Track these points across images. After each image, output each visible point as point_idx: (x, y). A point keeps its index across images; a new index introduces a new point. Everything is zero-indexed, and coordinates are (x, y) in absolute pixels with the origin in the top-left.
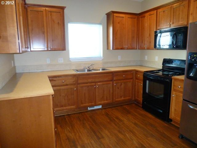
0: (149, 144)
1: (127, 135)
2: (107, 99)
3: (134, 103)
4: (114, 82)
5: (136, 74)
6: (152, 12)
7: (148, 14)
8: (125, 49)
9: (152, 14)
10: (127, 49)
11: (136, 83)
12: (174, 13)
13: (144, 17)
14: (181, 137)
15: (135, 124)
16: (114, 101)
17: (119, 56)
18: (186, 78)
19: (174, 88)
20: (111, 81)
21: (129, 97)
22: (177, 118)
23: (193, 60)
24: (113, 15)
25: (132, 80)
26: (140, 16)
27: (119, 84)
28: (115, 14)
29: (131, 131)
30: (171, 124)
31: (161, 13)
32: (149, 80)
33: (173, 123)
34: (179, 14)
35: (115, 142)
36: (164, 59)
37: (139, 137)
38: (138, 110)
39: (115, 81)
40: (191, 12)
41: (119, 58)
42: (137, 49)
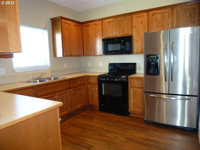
0: (132, 136)
1: (109, 135)
2: (66, 109)
3: (87, 109)
4: (72, 90)
5: (88, 79)
6: (97, 22)
7: (93, 23)
8: (73, 56)
9: (97, 24)
10: (75, 56)
11: (89, 87)
12: (119, 24)
13: (88, 26)
14: (146, 123)
15: (106, 125)
16: (73, 110)
17: (65, 64)
18: (146, 75)
19: (132, 86)
20: (69, 89)
21: (84, 103)
22: (136, 109)
23: (151, 60)
24: (61, 21)
25: (85, 86)
26: (83, 25)
27: (76, 91)
28: (63, 20)
29: (109, 132)
30: (130, 116)
31: (106, 24)
32: (104, 83)
33: (132, 115)
34: (124, 26)
35: (106, 144)
36: (110, 64)
37: (120, 134)
38: (96, 113)
39: (71, 88)
40: (134, 26)
41: (65, 66)
42: (82, 56)
